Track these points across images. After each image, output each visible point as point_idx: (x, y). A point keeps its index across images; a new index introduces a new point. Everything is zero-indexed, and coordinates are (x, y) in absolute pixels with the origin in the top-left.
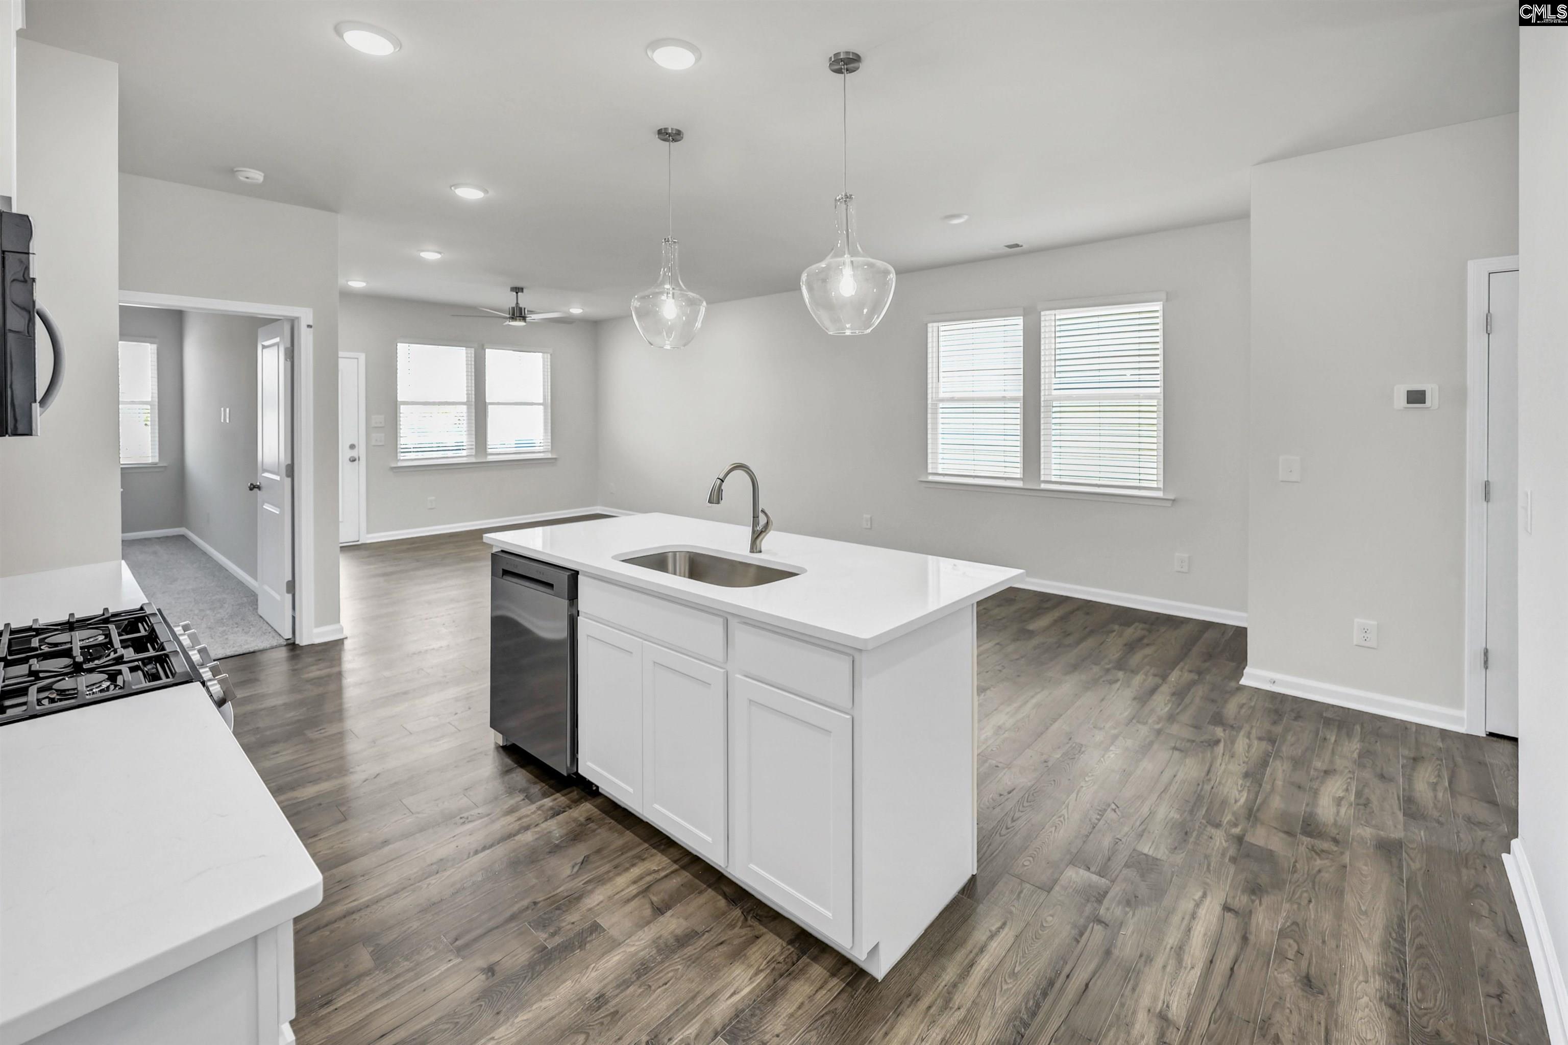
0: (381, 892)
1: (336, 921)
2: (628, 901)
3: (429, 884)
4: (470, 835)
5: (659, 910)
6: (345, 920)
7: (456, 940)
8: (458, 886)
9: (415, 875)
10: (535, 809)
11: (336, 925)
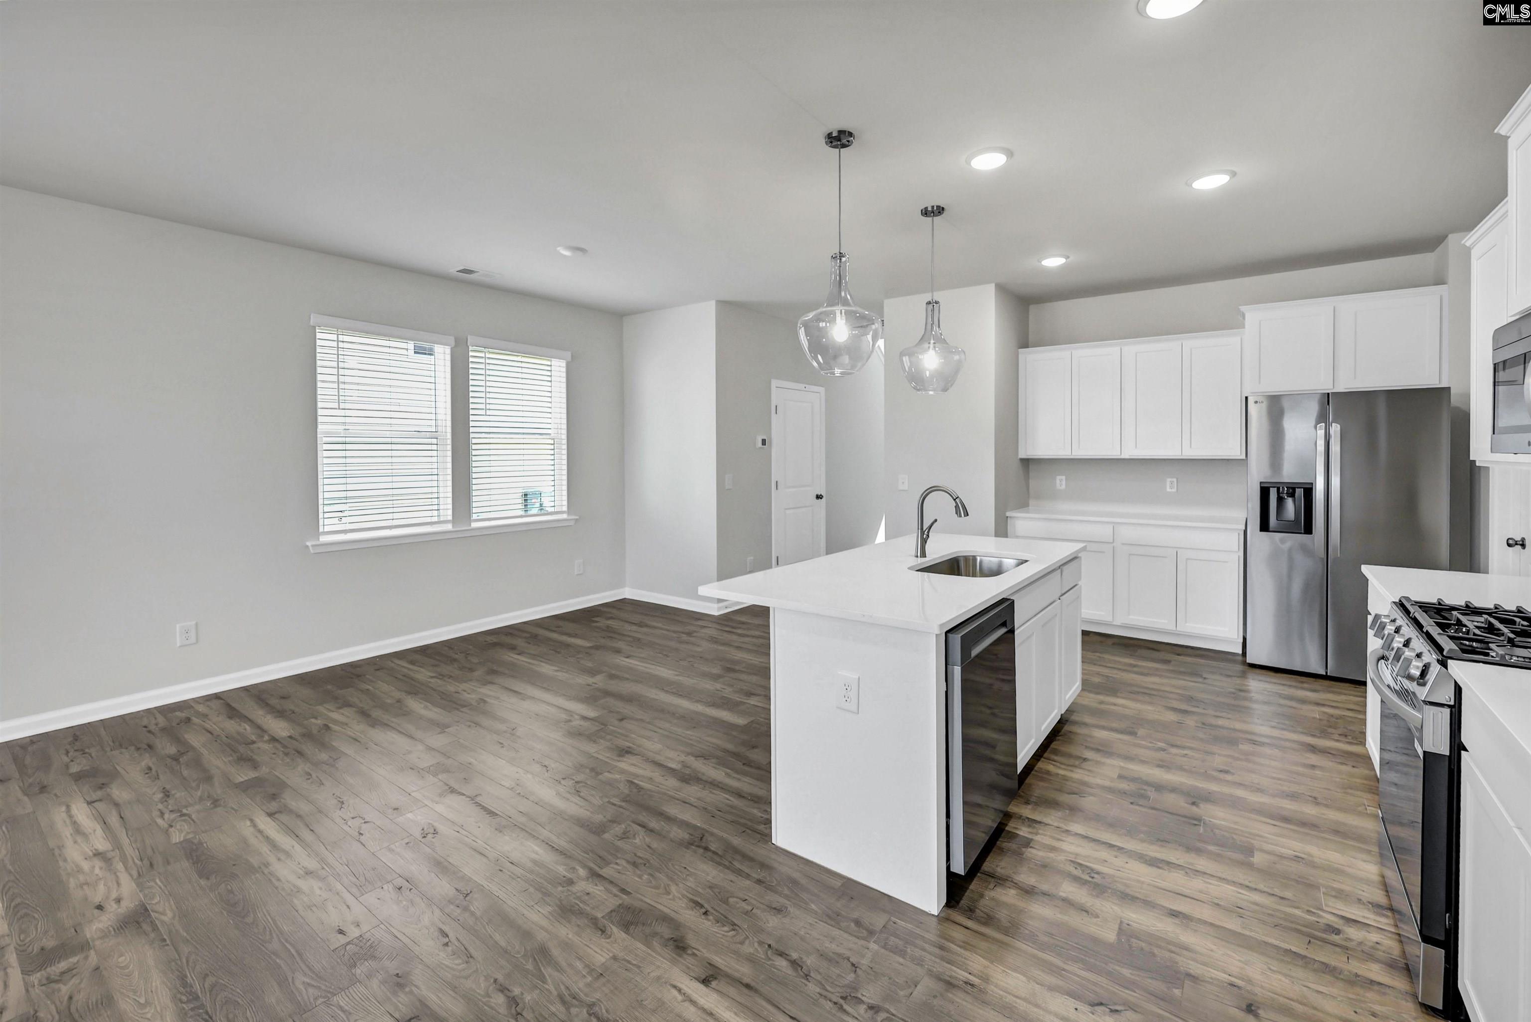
0: (1216, 882)
1: (1264, 892)
2: (1089, 771)
3: (1178, 859)
4: (1106, 861)
5: (1085, 760)
6: (1258, 887)
7: (1196, 825)
8: (1160, 843)
9: (1181, 872)
10: (1039, 836)
11: (1266, 889)
